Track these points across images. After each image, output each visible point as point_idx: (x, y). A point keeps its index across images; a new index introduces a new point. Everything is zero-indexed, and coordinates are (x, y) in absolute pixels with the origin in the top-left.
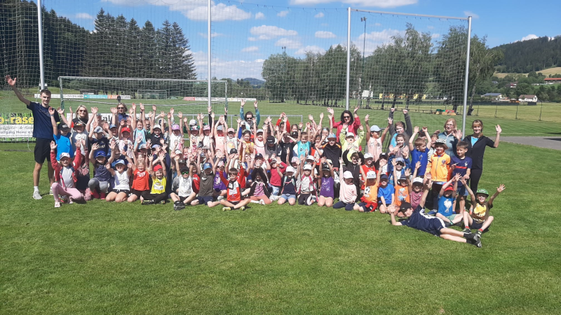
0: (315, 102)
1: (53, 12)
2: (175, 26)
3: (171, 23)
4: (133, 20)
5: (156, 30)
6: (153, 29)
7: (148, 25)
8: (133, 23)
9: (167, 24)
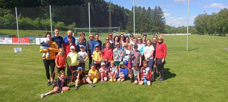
0: (216, 34)
1: (123, 7)
2: (159, 7)
3: (158, 6)
4: (144, 7)
5: (152, 10)
6: (151, 10)
7: (149, 8)
8: (144, 8)
9: (156, 7)
